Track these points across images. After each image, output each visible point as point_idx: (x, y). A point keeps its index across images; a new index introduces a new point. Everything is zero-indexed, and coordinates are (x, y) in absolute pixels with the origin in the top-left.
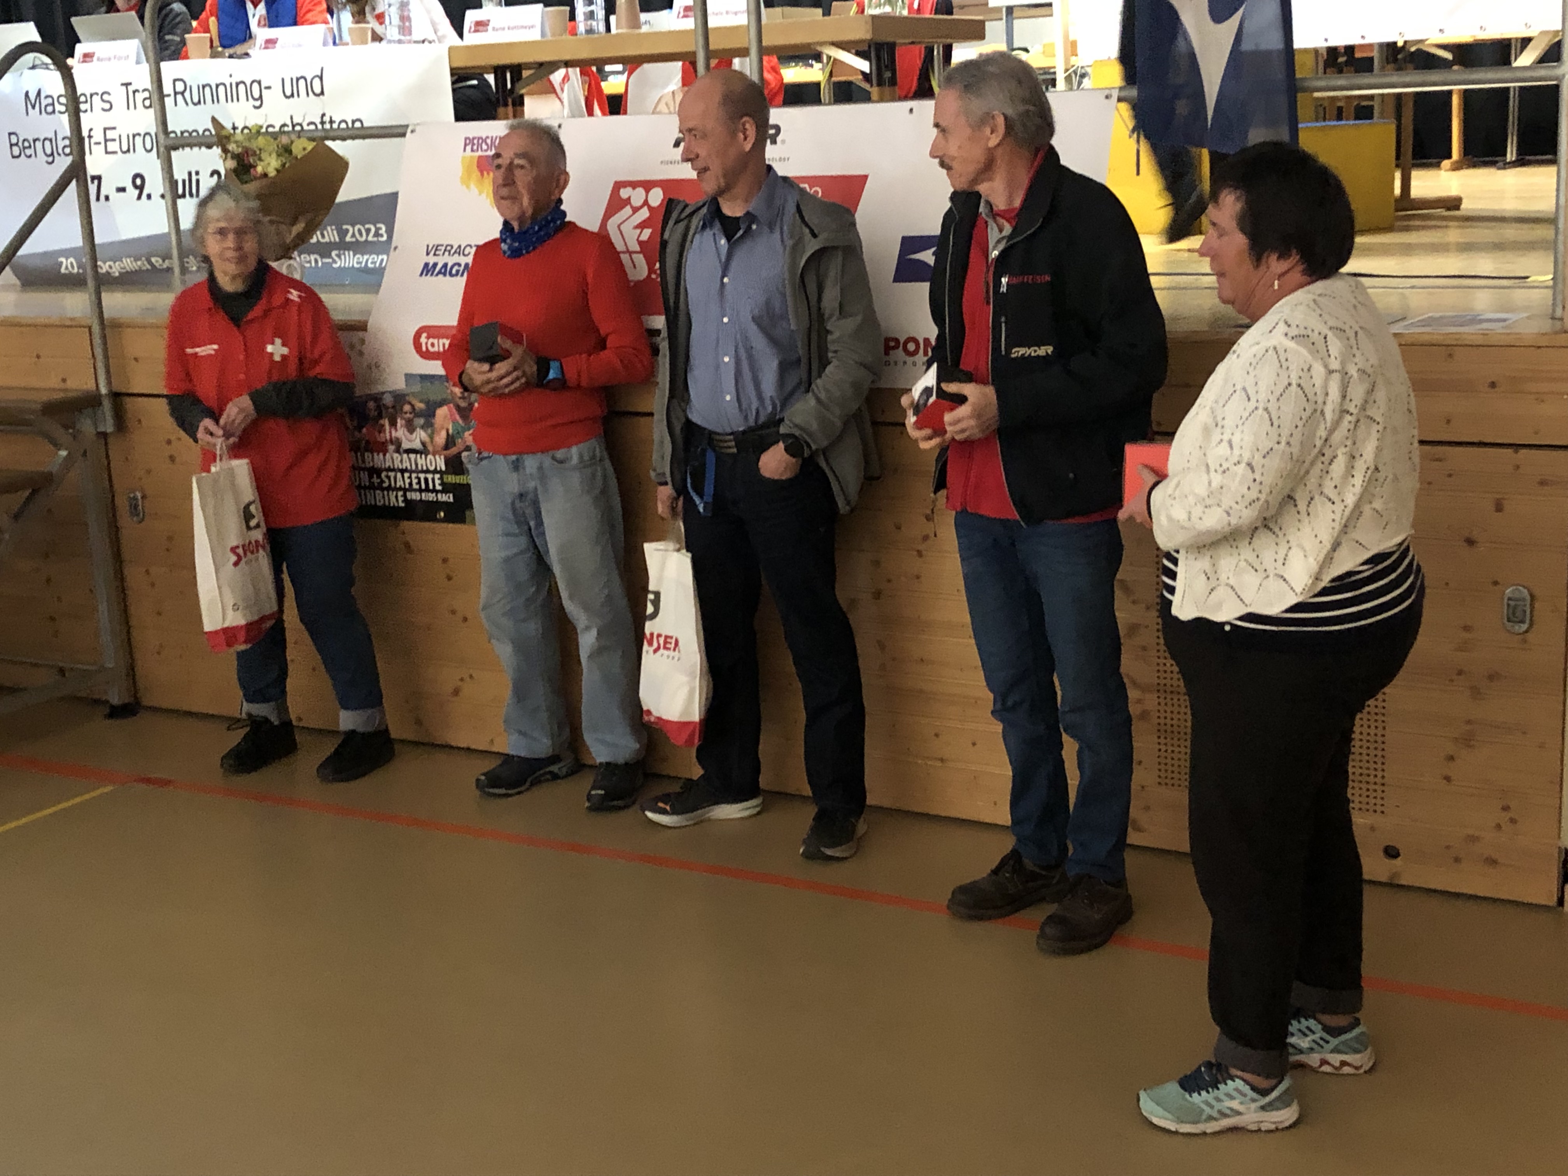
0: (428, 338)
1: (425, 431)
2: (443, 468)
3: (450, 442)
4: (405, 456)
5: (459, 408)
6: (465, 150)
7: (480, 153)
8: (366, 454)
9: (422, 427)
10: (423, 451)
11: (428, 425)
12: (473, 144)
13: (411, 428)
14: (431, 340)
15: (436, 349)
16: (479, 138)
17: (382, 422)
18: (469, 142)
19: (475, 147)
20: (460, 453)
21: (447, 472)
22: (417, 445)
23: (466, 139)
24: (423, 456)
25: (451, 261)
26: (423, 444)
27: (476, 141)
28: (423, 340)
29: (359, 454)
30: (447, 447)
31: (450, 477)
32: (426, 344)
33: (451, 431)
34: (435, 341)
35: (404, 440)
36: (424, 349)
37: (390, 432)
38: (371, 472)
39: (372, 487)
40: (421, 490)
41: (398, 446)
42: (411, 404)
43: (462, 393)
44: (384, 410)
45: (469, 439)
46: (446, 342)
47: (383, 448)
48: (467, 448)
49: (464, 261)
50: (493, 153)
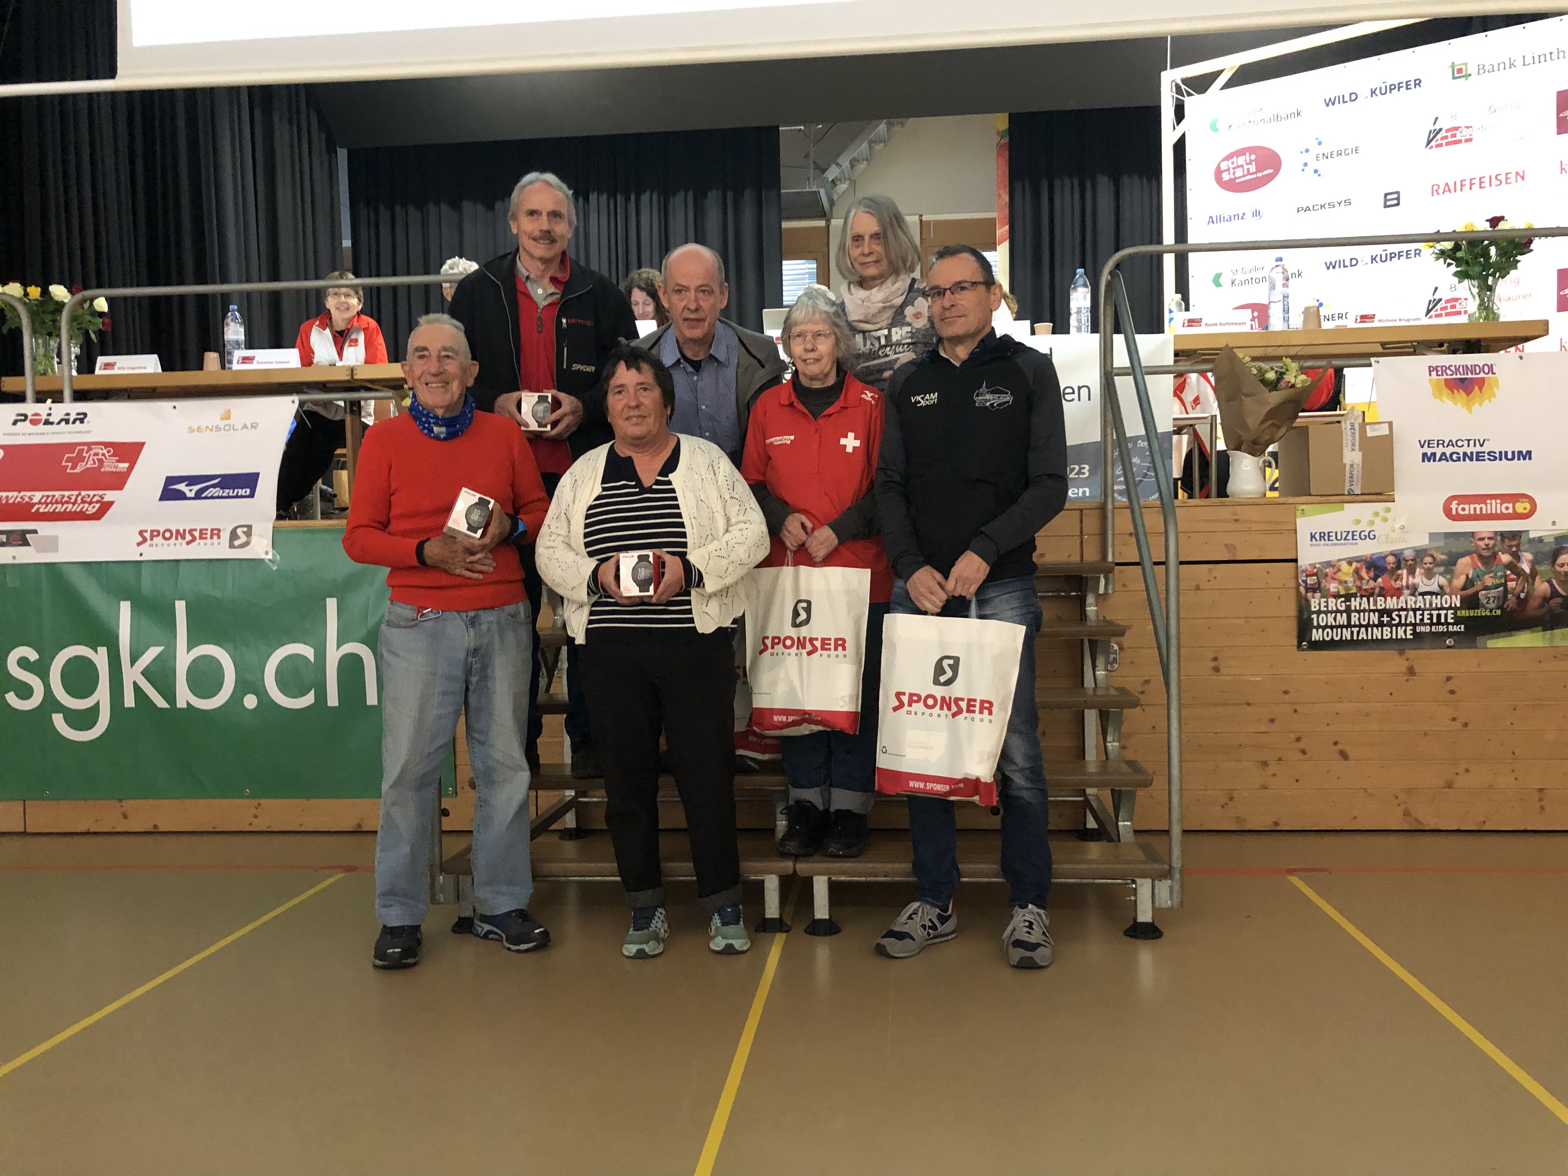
0: (1459, 504)
1: (1445, 577)
2: (1458, 605)
3: (1469, 583)
4: (1421, 597)
5: (1481, 557)
6: (1430, 375)
7: (1445, 377)
8: (1379, 598)
9: (1441, 574)
10: (1441, 592)
12: (1437, 371)
13: (1429, 574)
14: (1462, 506)
15: (1467, 512)
16: (1442, 367)
17: (1399, 572)
18: (1431, 369)
19: (1440, 373)
20: (1477, 593)
21: (1460, 608)
22: (1435, 588)
23: (1429, 367)
24: (1439, 597)
25: (1449, 451)
26: (1441, 587)
27: (1439, 369)
28: (1454, 506)
29: (1371, 599)
30: (1464, 588)
31: (1463, 612)
32: (1457, 509)
33: (1470, 576)
34: (1467, 507)
35: (1421, 584)
36: (1454, 512)
37: (1408, 579)
38: (1382, 612)
39: (1381, 624)
40: (1431, 624)
41: (1414, 590)
42: (1432, 556)
43: (1487, 545)
44: (1403, 563)
45: (1489, 580)
46: (1478, 507)
47: (1398, 592)
48: (1486, 588)
49: (1461, 451)
50: (1459, 376)
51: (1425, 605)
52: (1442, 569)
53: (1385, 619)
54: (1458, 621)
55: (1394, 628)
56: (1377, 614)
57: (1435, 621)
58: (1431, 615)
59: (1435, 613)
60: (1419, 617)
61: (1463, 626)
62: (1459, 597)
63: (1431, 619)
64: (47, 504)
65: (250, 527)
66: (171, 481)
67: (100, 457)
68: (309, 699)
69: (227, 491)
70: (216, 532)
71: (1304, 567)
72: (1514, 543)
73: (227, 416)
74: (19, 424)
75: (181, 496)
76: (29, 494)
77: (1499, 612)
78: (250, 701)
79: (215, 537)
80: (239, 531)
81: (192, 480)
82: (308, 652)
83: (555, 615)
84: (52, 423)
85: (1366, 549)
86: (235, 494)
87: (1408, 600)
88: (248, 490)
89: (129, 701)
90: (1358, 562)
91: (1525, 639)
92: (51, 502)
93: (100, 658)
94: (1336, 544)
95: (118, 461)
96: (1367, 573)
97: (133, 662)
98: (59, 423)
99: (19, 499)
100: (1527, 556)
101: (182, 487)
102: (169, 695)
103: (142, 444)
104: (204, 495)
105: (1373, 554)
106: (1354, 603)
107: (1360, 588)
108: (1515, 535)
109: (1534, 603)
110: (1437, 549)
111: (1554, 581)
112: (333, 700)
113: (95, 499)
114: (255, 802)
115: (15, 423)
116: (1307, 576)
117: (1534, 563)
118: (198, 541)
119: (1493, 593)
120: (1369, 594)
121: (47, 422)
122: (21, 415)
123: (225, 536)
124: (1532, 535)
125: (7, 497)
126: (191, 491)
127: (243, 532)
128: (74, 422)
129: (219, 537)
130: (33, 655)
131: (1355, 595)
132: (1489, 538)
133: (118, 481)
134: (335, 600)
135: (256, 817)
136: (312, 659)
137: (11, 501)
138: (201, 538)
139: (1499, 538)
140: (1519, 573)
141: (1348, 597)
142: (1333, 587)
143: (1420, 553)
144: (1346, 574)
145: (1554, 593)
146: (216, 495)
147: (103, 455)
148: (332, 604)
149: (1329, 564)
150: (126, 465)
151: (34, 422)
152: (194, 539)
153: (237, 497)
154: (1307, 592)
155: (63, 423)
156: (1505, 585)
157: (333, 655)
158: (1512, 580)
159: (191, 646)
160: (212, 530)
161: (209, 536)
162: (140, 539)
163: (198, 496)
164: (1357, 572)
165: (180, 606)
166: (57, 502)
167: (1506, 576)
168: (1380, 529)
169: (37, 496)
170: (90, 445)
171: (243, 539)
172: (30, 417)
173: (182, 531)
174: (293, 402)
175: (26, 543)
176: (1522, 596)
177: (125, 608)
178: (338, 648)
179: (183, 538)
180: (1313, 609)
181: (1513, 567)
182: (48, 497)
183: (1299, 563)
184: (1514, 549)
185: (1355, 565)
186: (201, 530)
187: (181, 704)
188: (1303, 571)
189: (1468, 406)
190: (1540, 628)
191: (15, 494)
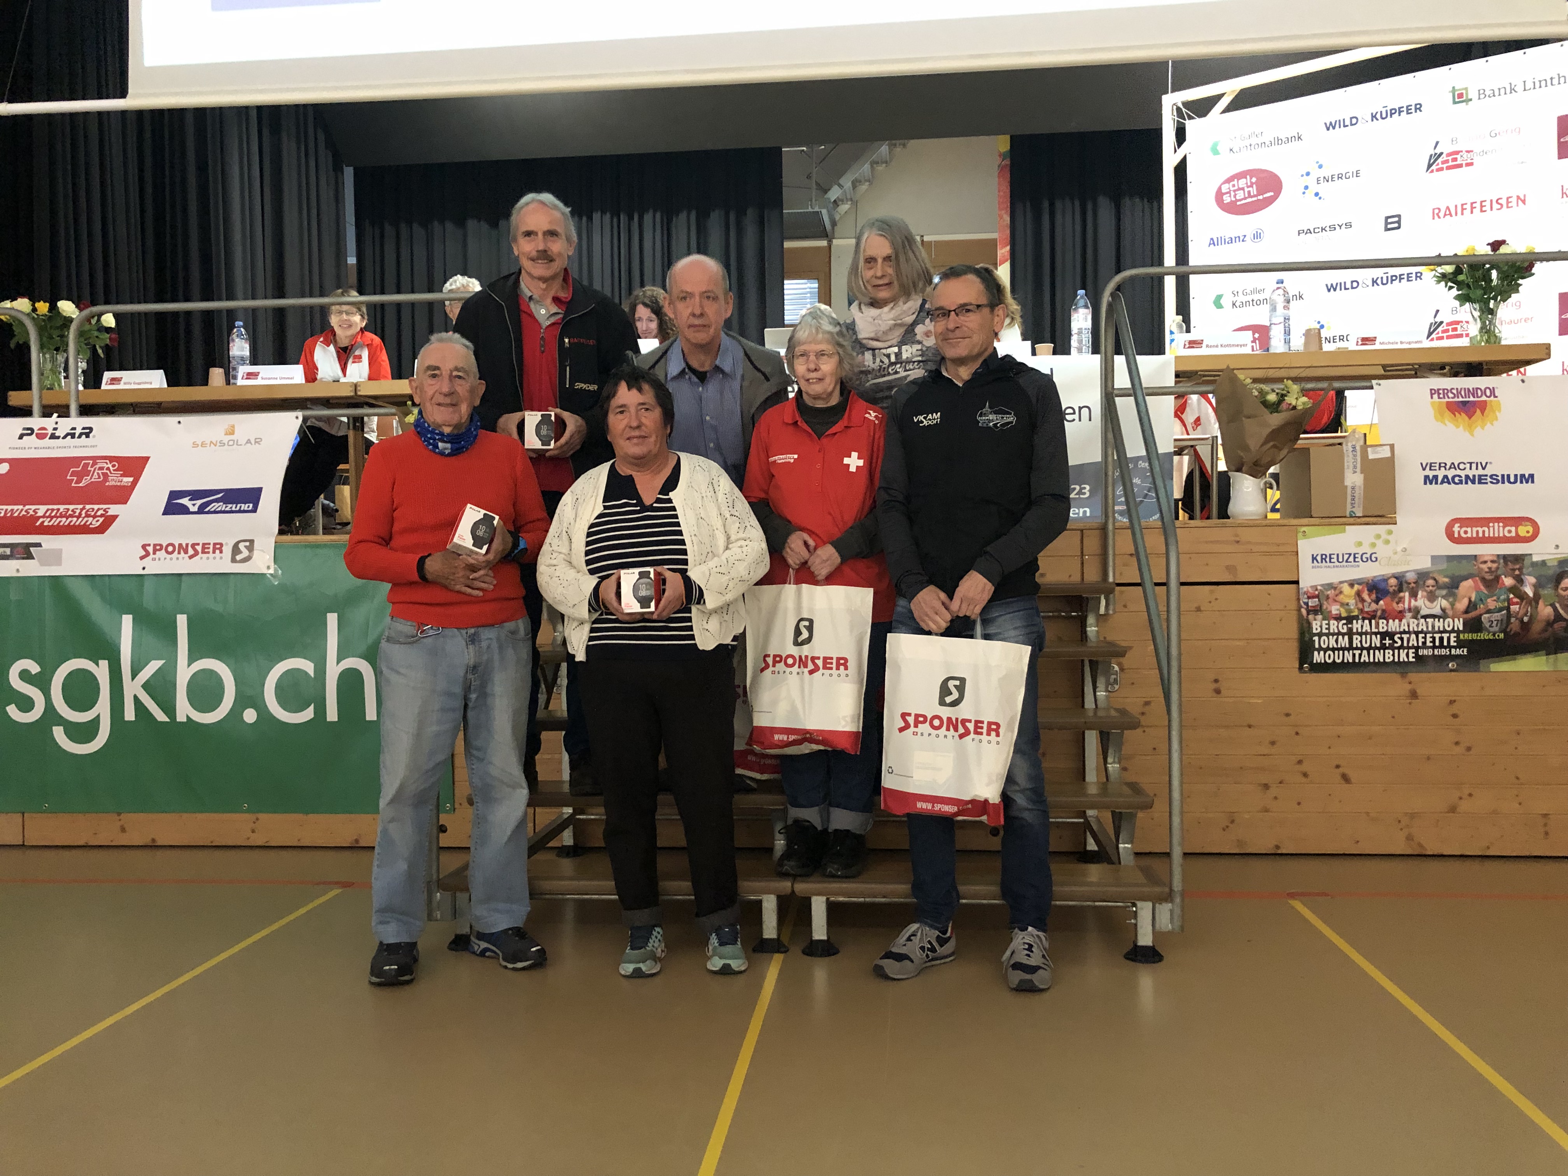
0: (1461, 527)
1: (1447, 600)
2: (1461, 628)
3: (1472, 606)
4: (1422, 620)
5: (1483, 580)
6: (1432, 398)
7: (1447, 400)
8: (1381, 621)
9: (1443, 597)
10: (1444, 615)
12: (1439, 394)
13: (1432, 597)
14: (1464, 529)
15: (1469, 535)
16: (1444, 390)
17: (1402, 594)
18: (1433, 392)
19: (1441, 396)
20: (1481, 615)
21: (1463, 632)
22: (1437, 611)
23: (1431, 390)
24: (1441, 620)
25: (1451, 473)
26: (1443, 610)
27: (1441, 392)
28: (1456, 528)
29: (1373, 621)
30: (1466, 612)
31: (1466, 635)
32: (1459, 532)
33: (1473, 599)
34: (1469, 530)
35: (1423, 606)
36: (1456, 535)
37: (1410, 602)
38: (1384, 635)
39: (1383, 647)
40: (1434, 647)
41: (1416, 613)
42: (1435, 579)
43: (1490, 568)
44: (1405, 586)
45: (1492, 604)
46: (1480, 530)
47: (1400, 615)
48: (1489, 611)
49: (1463, 474)
50: (1461, 399)
51: (1427, 627)
52: (1444, 592)
53: (1387, 642)
54: (1460, 644)
55: (1396, 651)
56: (1378, 636)
57: (1437, 644)
58: (1434, 638)
59: (1437, 636)
60: (1421, 640)
61: (1465, 650)
62: (1461, 620)
63: (1434, 641)
64: (52, 518)
65: (252, 542)
66: (175, 495)
67: (105, 471)
68: (308, 714)
69: (230, 506)
70: (218, 546)
71: (1305, 590)
72: (1518, 566)
73: (231, 431)
74: (25, 438)
75: (184, 510)
76: (33, 507)
77: (1502, 636)
78: (250, 716)
79: (217, 551)
80: (241, 546)
81: (195, 495)
82: (308, 666)
83: (555, 632)
84: (58, 438)
86: (238, 508)
88: (251, 505)
89: (130, 715)
90: (1358, 584)
91: (1528, 664)
92: (55, 516)
93: (101, 671)
94: (1337, 567)
95: (122, 476)
96: (1369, 595)
97: (133, 677)
98: (64, 437)
99: (23, 513)
100: (1530, 580)
101: (185, 501)
102: (169, 708)
103: (147, 459)
104: (207, 510)
105: (1375, 577)
107: (1361, 611)
108: (1518, 559)
109: (1537, 627)
110: (1440, 572)
111: (1557, 605)
112: (332, 715)
113: (99, 513)
114: (252, 817)
115: (21, 437)
116: (1309, 598)
117: (1537, 587)
118: (200, 555)
119: (1497, 616)
120: (1371, 616)
121: (53, 437)
122: (28, 429)
123: (228, 550)
124: (1535, 559)
125: (12, 510)
126: (194, 505)
127: (246, 547)
128: (80, 437)
129: (221, 552)
130: (34, 668)
131: (1356, 618)
132: (1492, 562)
133: (122, 495)
134: (336, 615)
135: (253, 831)
136: (312, 674)
137: (16, 515)
138: (203, 552)
139: (1502, 561)
140: (1522, 596)
141: (1350, 619)
142: (1335, 609)
143: (1423, 576)
144: (1349, 596)
145: (1558, 617)
146: (219, 509)
147: (108, 469)
148: (332, 619)
149: (1331, 586)
150: (131, 479)
151: (41, 437)
152: (196, 553)
153: (240, 511)
154: (1308, 614)
155: (69, 437)
156: (1508, 609)
157: (333, 670)
158: (1517, 603)
159: (191, 660)
160: (215, 544)
161: (211, 550)
162: (144, 553)
163: (201, 511)
164: (1359, 594)
165: (182, 620)
166: (61, 516)
167: (1509, 600)
168: (1382, 551)
169: (42, 509)
170: (95, 459)
171: (245, 553)
172: (36, 431)
173: (184, 546)
174: (297, 418)
175: (30, 557)
176: (1526, 619)
177: (127, 621)
178: (338, 663)
179: (186, 552)
180: (1315, 631)
181: (1515, 590)
182: (53, 510)
183: (1301, 585)
184: (1517, 572)
185: (1356, 587)
186: (204, 544)
187: (181, 718)
188: (1305, 593)
189: (1470, 429)
190: (1544, 652)
191: (21, 507)
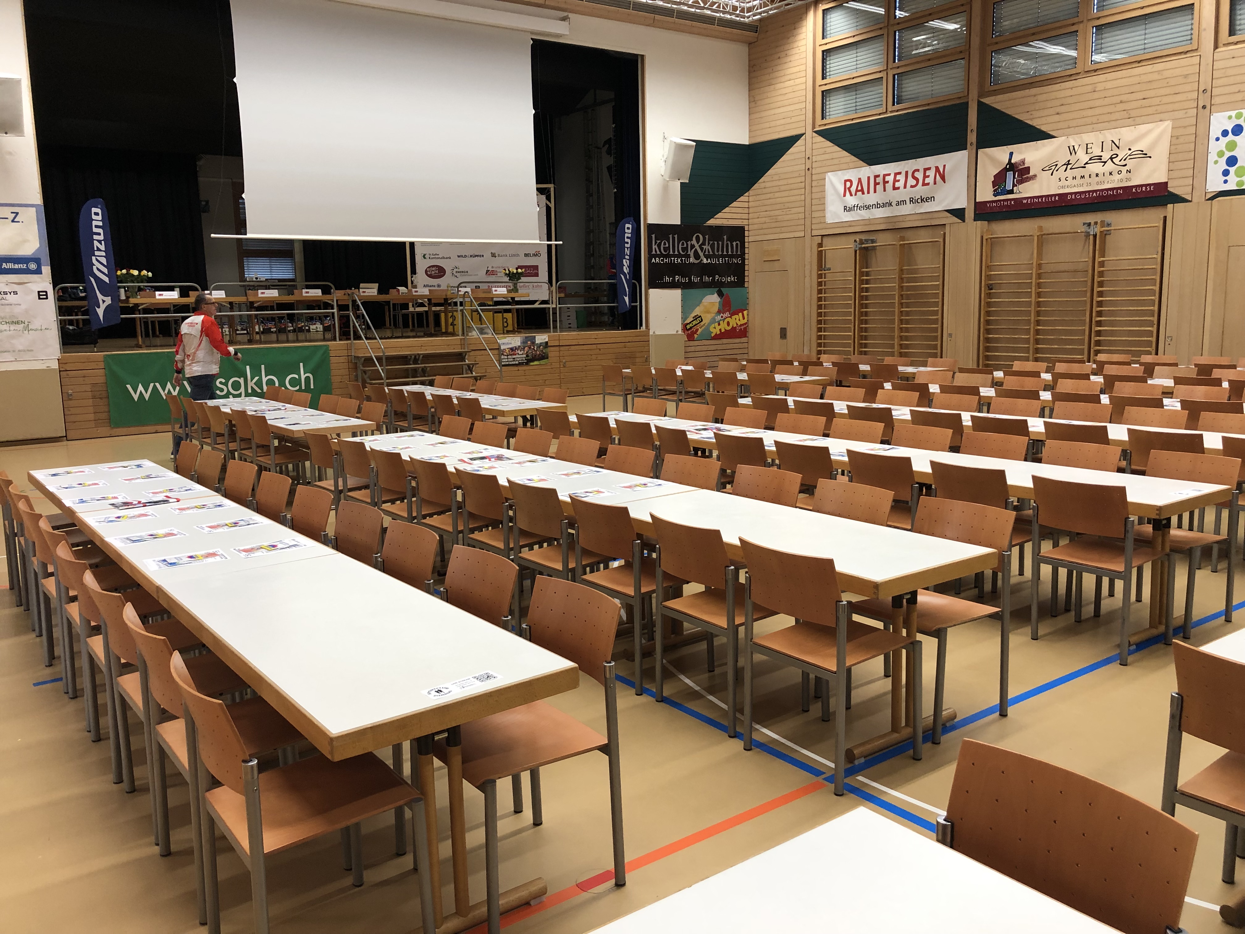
2: (525, 357)
3: (527, 352)
11: (524, 350)
26: (523, 353)
37: (517, 352)
38: (514, 358)
39: (513, 361)
40: (521, 361)
41: (518, 354)
42: (521, 347)
43: (530, 345)
44: (516, 349)
45: (530, 352)
47: (516, 355)
51: (520, 357)
52: (522, 350)
54: (526, 360)
55: (515, 362)
59: (522, 358)
62: (525, 355)
68: (298, 388)
77: (532, 358)
82: (297, 376)
85: (510, 346)
87: (517, 356)
91: (536, 363)
93: (242, 381)
94: (505, 345)
97: (251, 381)
106: (509, 357)
109: (537, 356)
111: (540, 351)
117: (537, 348)
119: (531, 354)
120: (511, 355)
130: (223, 381)
136: (298, 378)
140: (535, 350)
141: (508, 356)
142: (505, 354)
143: (519, 346)
144: (507, 351)
148: (301, 364)
149: (504, 349)
154: (501, 355)
156: (533, 352)
157: (303, 377)
159: (266, 376)
164: (509, 351)
165: (263, 366)
168: (513, 342)
176: (535, 354)
177: (248, 367)
178: (303, 375)
180: (502, 358)
181: (533, 349)
184: (534, 345)
185: (508, 349)
187: (265, 391)
190: (538, 361)
